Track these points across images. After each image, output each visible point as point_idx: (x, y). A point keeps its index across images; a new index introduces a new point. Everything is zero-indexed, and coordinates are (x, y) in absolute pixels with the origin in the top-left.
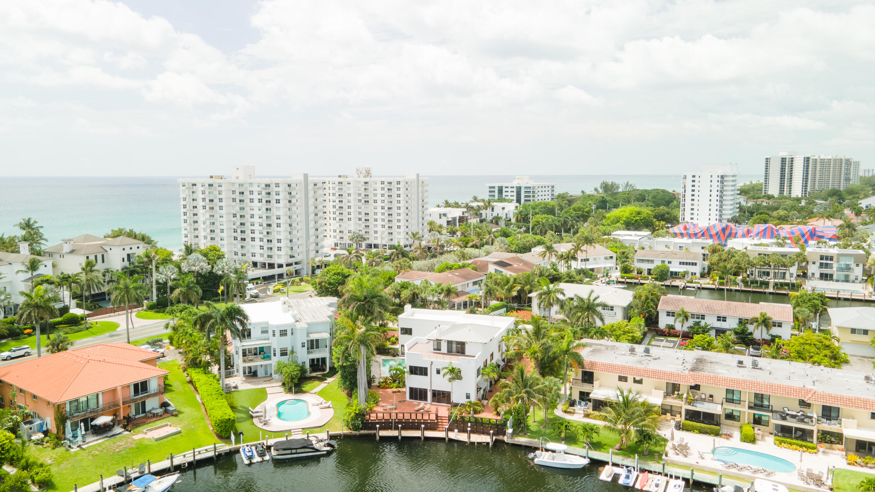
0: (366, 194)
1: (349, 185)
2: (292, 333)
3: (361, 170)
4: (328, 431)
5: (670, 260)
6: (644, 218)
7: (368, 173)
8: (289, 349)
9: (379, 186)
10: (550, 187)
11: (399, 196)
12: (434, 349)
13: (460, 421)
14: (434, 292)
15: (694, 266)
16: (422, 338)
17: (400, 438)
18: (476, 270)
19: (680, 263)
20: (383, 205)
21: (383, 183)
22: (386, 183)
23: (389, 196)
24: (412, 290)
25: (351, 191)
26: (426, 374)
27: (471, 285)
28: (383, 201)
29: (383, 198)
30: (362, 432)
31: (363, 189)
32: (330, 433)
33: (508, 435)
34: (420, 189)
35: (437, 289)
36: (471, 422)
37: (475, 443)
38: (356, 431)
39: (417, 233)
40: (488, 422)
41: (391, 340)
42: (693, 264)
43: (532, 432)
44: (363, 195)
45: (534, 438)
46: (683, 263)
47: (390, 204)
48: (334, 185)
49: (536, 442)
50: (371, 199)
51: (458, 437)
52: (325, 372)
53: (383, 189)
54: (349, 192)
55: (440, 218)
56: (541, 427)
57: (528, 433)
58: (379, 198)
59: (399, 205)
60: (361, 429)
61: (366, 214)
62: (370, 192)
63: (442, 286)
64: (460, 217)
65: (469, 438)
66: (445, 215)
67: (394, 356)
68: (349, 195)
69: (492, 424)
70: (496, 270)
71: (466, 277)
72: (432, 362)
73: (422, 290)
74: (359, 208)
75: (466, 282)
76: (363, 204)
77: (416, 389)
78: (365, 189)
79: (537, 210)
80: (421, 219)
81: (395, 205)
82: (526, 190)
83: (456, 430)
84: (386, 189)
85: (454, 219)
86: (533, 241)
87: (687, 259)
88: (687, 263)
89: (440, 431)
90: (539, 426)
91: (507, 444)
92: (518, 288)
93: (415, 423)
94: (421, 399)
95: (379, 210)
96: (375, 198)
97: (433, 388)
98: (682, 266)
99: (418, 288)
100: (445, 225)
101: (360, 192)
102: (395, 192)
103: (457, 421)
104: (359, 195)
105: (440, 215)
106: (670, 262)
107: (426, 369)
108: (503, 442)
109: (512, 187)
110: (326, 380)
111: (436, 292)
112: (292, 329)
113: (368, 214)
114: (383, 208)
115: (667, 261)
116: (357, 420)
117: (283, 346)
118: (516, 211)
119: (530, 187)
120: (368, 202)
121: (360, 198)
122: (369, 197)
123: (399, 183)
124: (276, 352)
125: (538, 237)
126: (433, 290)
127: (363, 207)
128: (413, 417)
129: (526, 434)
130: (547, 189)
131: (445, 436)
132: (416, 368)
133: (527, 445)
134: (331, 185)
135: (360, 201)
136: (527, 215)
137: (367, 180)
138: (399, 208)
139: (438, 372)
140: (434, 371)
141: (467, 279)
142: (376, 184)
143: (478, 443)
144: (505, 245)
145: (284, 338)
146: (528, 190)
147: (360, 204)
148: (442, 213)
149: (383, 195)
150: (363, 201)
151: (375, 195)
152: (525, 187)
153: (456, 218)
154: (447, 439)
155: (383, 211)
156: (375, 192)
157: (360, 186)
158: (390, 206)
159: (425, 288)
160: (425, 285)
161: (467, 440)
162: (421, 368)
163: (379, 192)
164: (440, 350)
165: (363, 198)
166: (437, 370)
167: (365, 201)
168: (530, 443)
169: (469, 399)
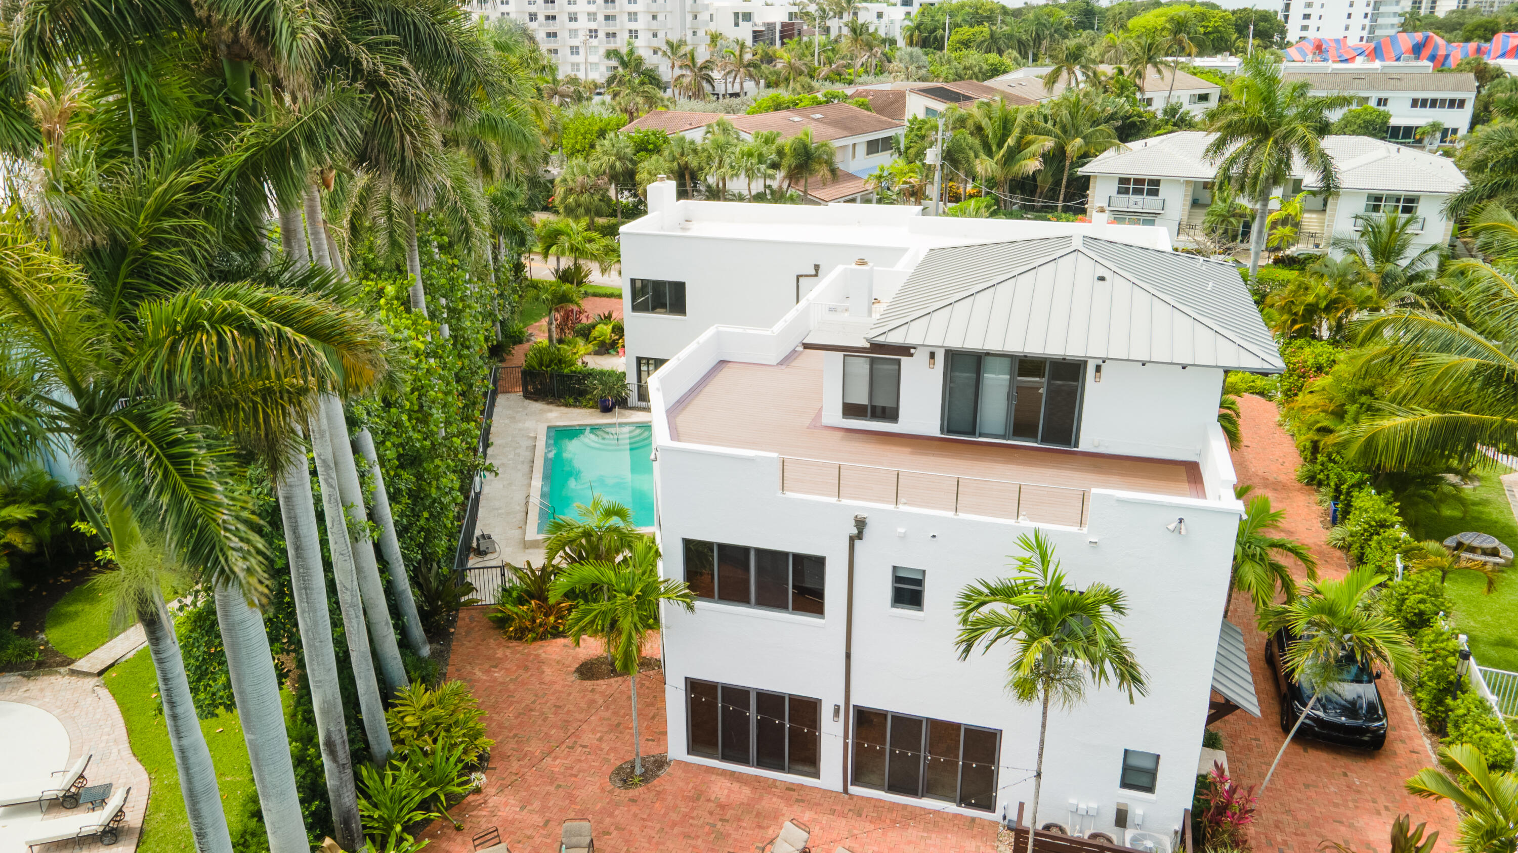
5: (1383, 95)
6: (1216, 29)
12: (851, 410)
14: (754, 160)
15: (1456, 111)
18: (868, 109)
19: (1414, 103)
24: (674, 159)
27: (862, 150)
35: (764, 150)
39: (682, 43)
41: (595, 333)
42: (1452, 103)
46: (1424, 103)
55: (737, 24)
63: (780, 141)
64: (784, 25)
66: (747, 17)
67: (606, 409)
70: (928, 110)
71: (849, 127)
72: (861, 524)
73: (709, 157)
75: (849, 141)
77: (739, 695)
79: (959, 19)
80: (689, 18)
85: (770, 26)
86: (981, 68)
87: (1438, 89)
88: (1434, 103)
94: (773, 759)
97: (863, 698)
98: (1418, 110)
99: (695, 151)
100: (749, 42)
105: (737, 15)
106: (1382, 102)
111: (761, 159)
115: (1374, 95)
118: (907, 23)
125: (993, 57)
126: (750, 155)
132: (733, 556)
136: (935, 30)
141: (854, 132)
144: (918, 68)
148: (740, 11)
153: (774, 24)
159: (721, 148)
160: (722, 139)
164: (891, 414)
166: (898, 579)
169: (1151, 789)
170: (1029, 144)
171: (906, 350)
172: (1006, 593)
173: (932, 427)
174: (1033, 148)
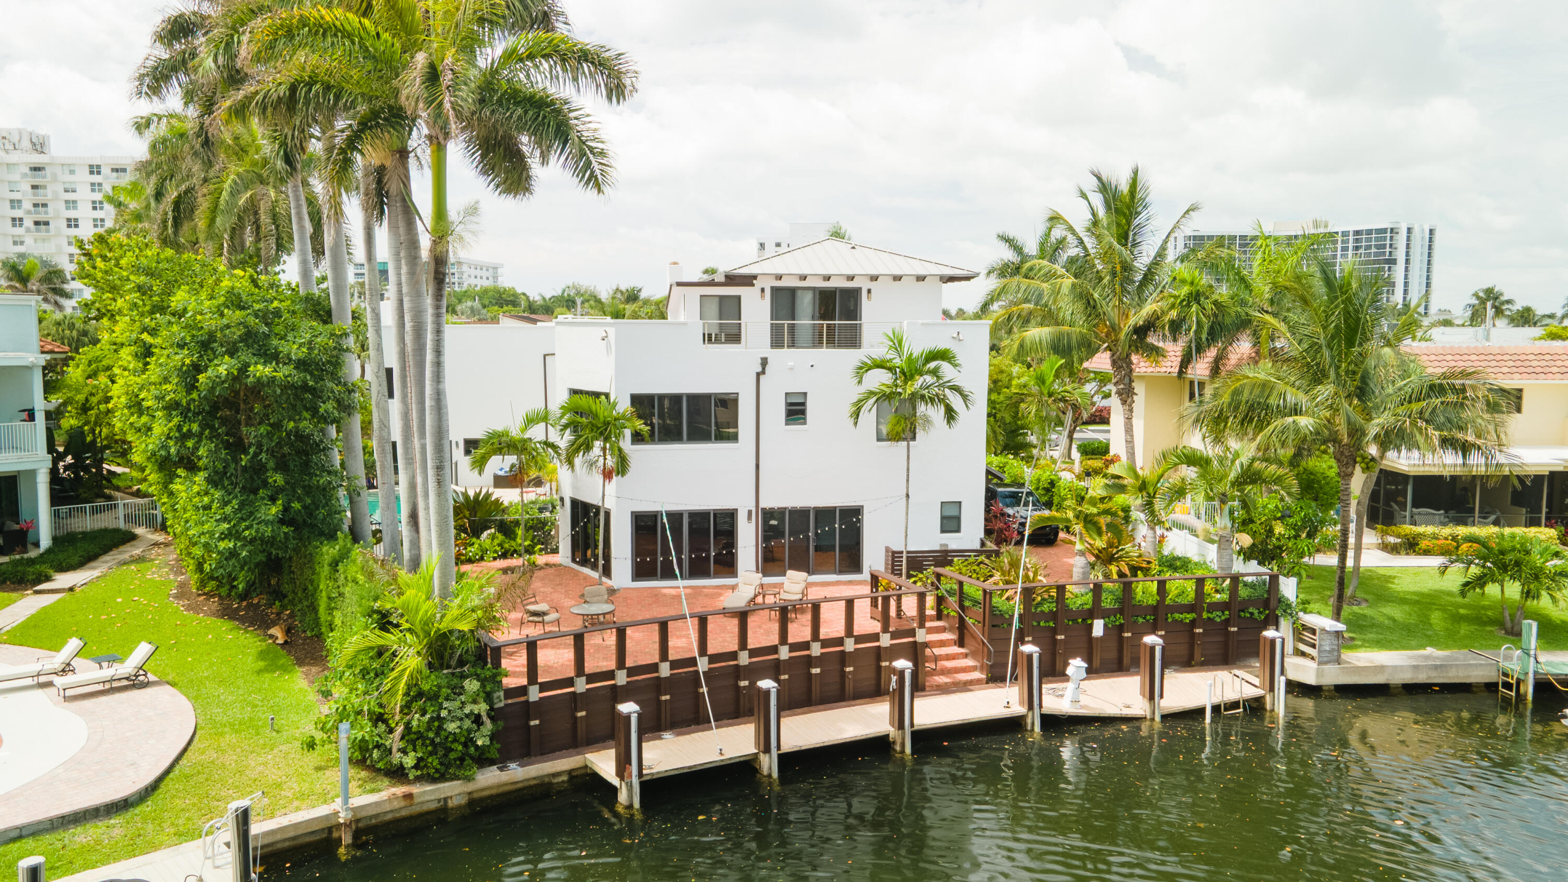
0: (40, 200)
3: (16, 140)
4: (243, 818)
7: (40, 147)
9: (84, 178)
17: (769, 765)
21: (95, 170)
22: (105, 170)
26: (728, 431)
28: (98, 223)
29: (98, 214)
30: (490, 778)
31: (26, 187)
32: (256, 828)
36: (1104, 614)
38: (441, 777)
44: (27, 205)
50: (57, 212)
51: (1084, 700)
52: (33, 554)
53: (96, 187)
58: (85, 213)
62: (53, 192)
65: (1152, 693)
72: (764, 362)
74: (15, 243)
76: (28, 230)
78: (34, 187)
84: (107, 188)
93: (810, 661)
96: (71, 214)
101: (16, 195)
104: (15, 204)
107: (728, 403)
110: (48, 579)
120: (46, 223)
121: (17, 213)
122: (50, 209)
127: (29, 241)
128: (800, 630)
135: (17, 221)
137: (37, 159)
139: (794, 413)
140: (774, 410)
142: (72, 172)
147: (19, 231)
149: (96, 205)
150: (28, 223)
151: (71, 204)
154: (1037, 722)
156: (70, 196)
157: (16, 177)
161: (1149, 709)
162: (699, 402)
163: (85, 195)
164: (738, 336)
165: (29, 212)
166: (788, 403)
167: (37, 223)
168: (1436, 667)
169: (958, 530)
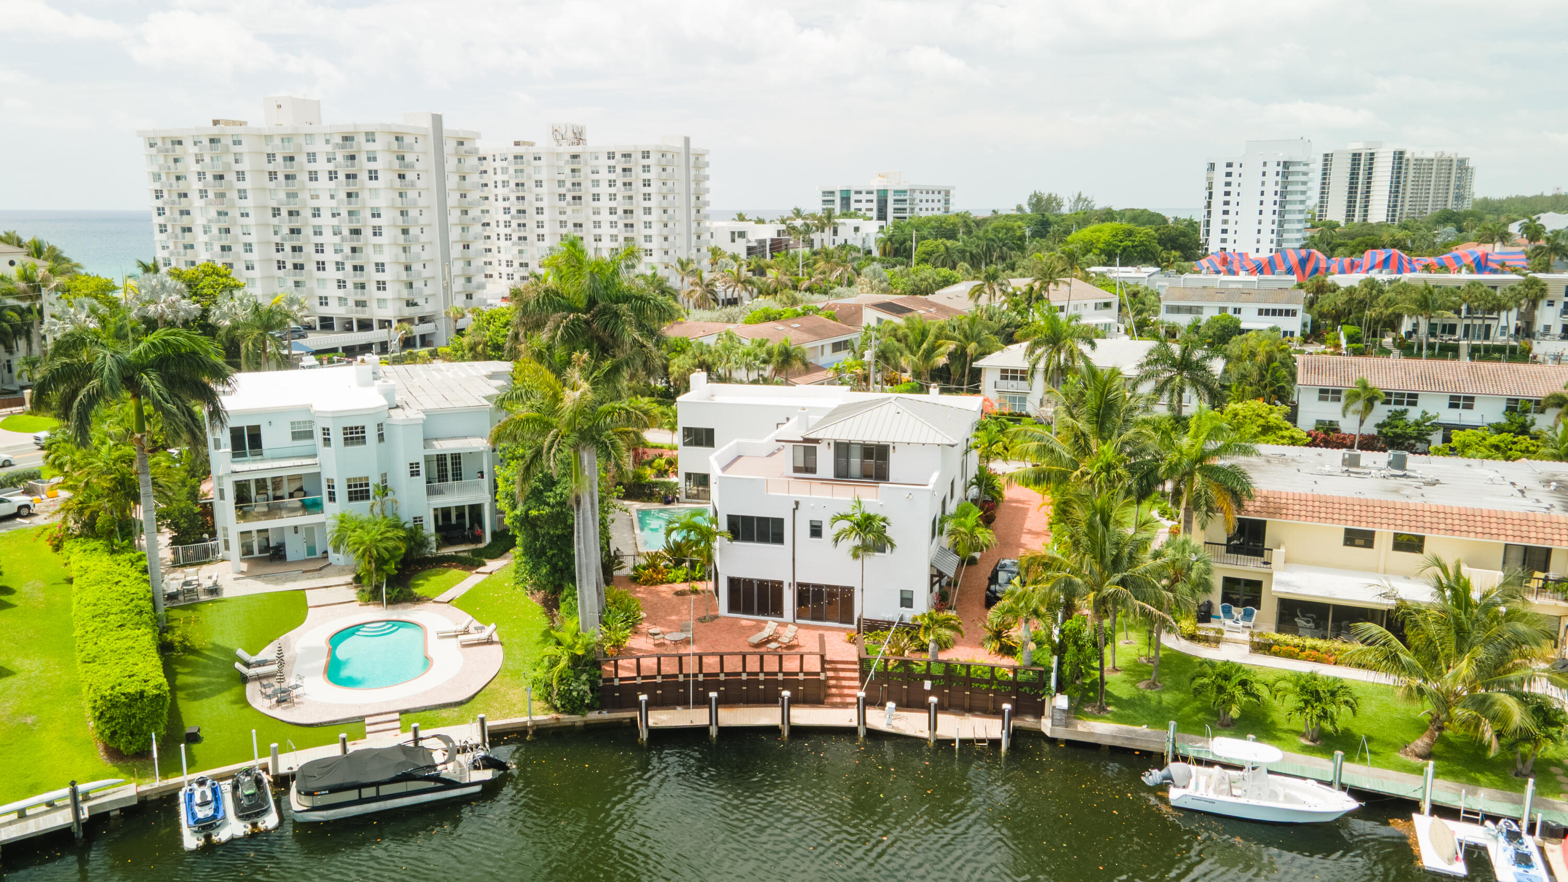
0: (576, 180)
1: (538, 162)
2: (381, 437)
3: (563, 132)
4: (482, 721)
5: (1238, 305)
6: (1142, 244)
7: (579, 138)
8: (374, 480)
9: (604, 162)
10: (943, 193)
11: (647, 183)
12: (796, 469)
13: (899, 675)
14: (751, 358)
15: (1290, 318)
16: (753, 441)
17: (713, 731)
18: (834, 319)
19: (1260, 312)
20: (613, 204)
21: (611, 156)
22: (618, 156)
23: (625, 184)
24: (695, 357)
25: (543, 176)
26: (778, 538)
27: (828, 350)
28: (613, 197)
29: (613, 190)
30: (593, 716)
31: (568, 171)
32: (488, 724)
33: (1057, 716)
34: (693, 172)
35: (758, 351)
36: (932, 678)
37: (954, 741)
38: (572, 712)
39: (689, 261)
40: (987, 676)
41: (655, 464)
42: (1287, 313)
43: (1118, 702)
44: (568, 185)
45: (1133, 723)
46: (1267, 312)
47: (627, 201)
48: (505, 164)
49: (1146, 734)
50: (587, 191)
51: (895, 723)
52: (481, 546)
53: (611, 169)
54: (538, 178)
55: (733, 241)
56: (1142, 685)
57: (1108, 704)
58: (604, 189)
59: (647, 204)
60: (591, 708)
61: (575, 225)
62: (585, 177)
63: (769, 345)
64: (772, 240)
65: (933, 725)
66: (742, 235)
67: (668, 502)
68: (539, 183)
69: (1001, 683)
70: (879, 320)
71: (818, 332)
72: (797, 503)
73: (720, 355)
74: (561, 213)
75: (819, 343)
76: (568, 204)
77: (749, 583)
78: (573, 171)
79: (925, 233)
80: (694, 238)
81: (639, 204)
82: (897, 198)
83: (891, 705)
84: (619, 170)
85: (762, 243)
86: (934, 280)
87: (1276, 302)
88: (1274, 312)
89: (834, 705)
90: (1133, 684)
91: (1053, 741)
92: (951, 346)
93: (759, 682)
94: (763, 611)
95: (605, 217)
96: (596, 190)
97: (802, 578)
98: (1263, 317)
99: (710, 352)
100: (743, 255)
101: (562, 177)
102: (638, 176)
103: (889, 674)
104: (561, 183)
105: (733, 233)
106: (1237, 311)
107: (779, 522)
108: (1040, 735)
109: (868, 193)
110: (484, 564)
111: (756, 357)
112: (380, 426)
113: (581, 225)
114: (613, 211)
115: (1231, 306)
116: (577, 678)
117: (357, 473)
118: (881, 235)
119: (905, 191)
120: (580, 198)
121: (563, 191)
122: (582, 187)
123: (646, 155)
124: (336, 490)
125: (945, 271)
126: (749, 354)
127: (569, 211)
128: (753, 665)
129: (1104, 710)
130: (936, 197)
131: (854, 723)
132: (747, 520)
133: (1118, 743)
134: (499, 164)
135: (562, 197)
136: (905, 241)
137: (576, 149)
138: (648, 211)
139: (816, 531)
140: (804, 529)
141: (822, 337)
142: (597, 158)
143: (962, 741)
144: (881, 282)
145: (356, 450)
146: (902, 197)
147: (563, 204)
148: (736, 230)
149: (612, 183)
150: (569, 198)
151: (596, 183)
152: (896, 192)
153: (765, 241)
154: (862, 732)
155: (614, 218)
156: (595, 177)
157: (562, 163)
158: (628, 208)
159: (728, 350)
160: (729, 344)
161: (926, 734)
162: (763, 521)
163: (604, 176)
164: (813, 470)
165: (569, 190)
166: (812, 526)
167: (574, 198)
168: (1127, 739)
169: (911, 607)
170: (940, 346)
171: (817, 441)
172: (845, 517)
173: (831, 475)
174: (942, 349)
